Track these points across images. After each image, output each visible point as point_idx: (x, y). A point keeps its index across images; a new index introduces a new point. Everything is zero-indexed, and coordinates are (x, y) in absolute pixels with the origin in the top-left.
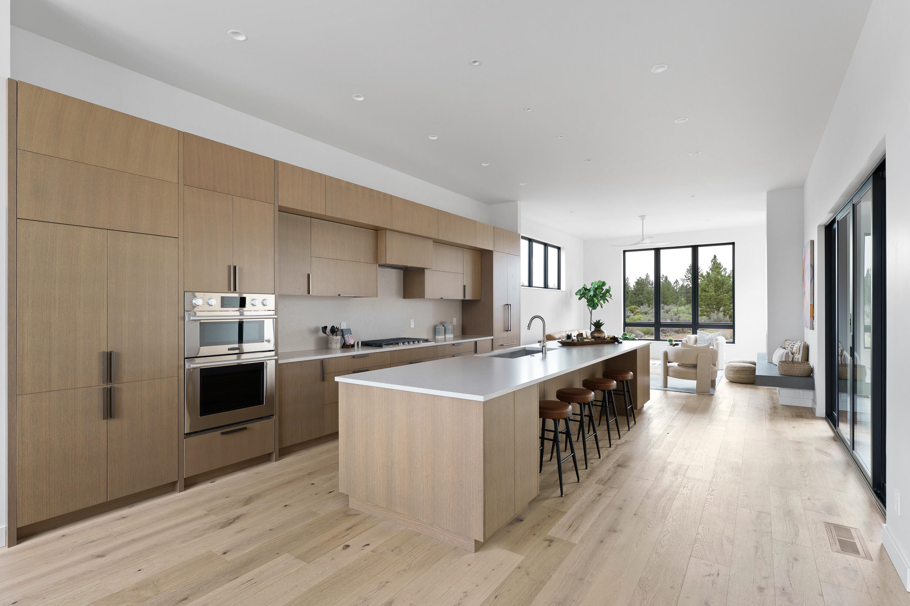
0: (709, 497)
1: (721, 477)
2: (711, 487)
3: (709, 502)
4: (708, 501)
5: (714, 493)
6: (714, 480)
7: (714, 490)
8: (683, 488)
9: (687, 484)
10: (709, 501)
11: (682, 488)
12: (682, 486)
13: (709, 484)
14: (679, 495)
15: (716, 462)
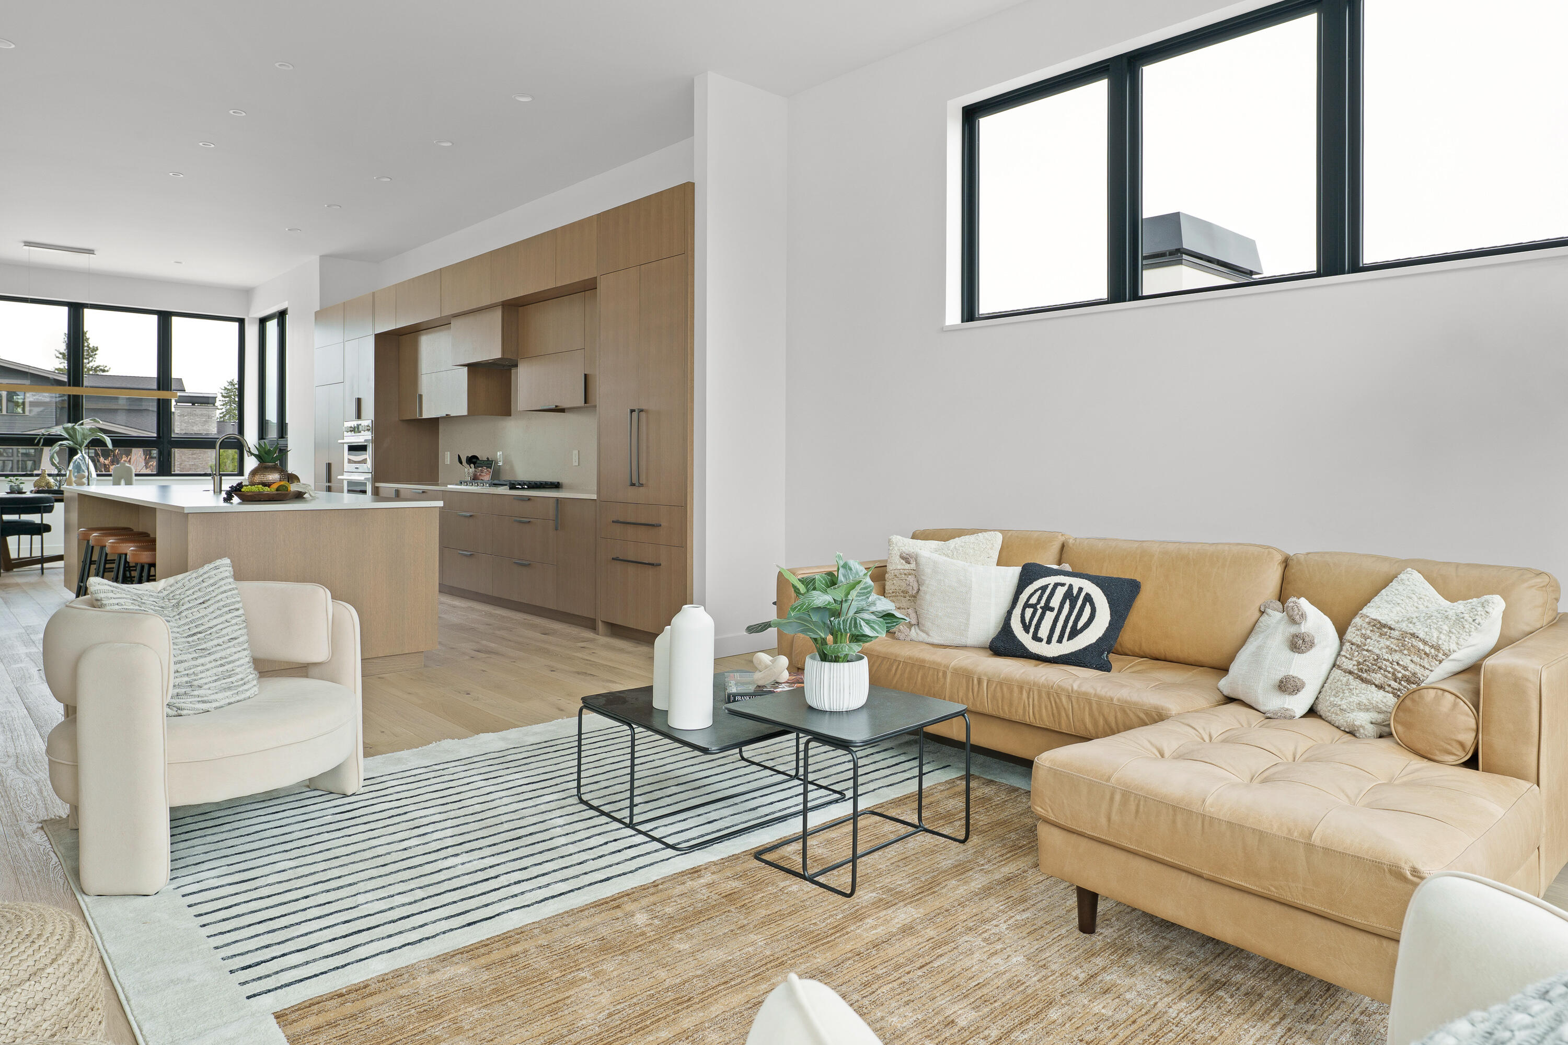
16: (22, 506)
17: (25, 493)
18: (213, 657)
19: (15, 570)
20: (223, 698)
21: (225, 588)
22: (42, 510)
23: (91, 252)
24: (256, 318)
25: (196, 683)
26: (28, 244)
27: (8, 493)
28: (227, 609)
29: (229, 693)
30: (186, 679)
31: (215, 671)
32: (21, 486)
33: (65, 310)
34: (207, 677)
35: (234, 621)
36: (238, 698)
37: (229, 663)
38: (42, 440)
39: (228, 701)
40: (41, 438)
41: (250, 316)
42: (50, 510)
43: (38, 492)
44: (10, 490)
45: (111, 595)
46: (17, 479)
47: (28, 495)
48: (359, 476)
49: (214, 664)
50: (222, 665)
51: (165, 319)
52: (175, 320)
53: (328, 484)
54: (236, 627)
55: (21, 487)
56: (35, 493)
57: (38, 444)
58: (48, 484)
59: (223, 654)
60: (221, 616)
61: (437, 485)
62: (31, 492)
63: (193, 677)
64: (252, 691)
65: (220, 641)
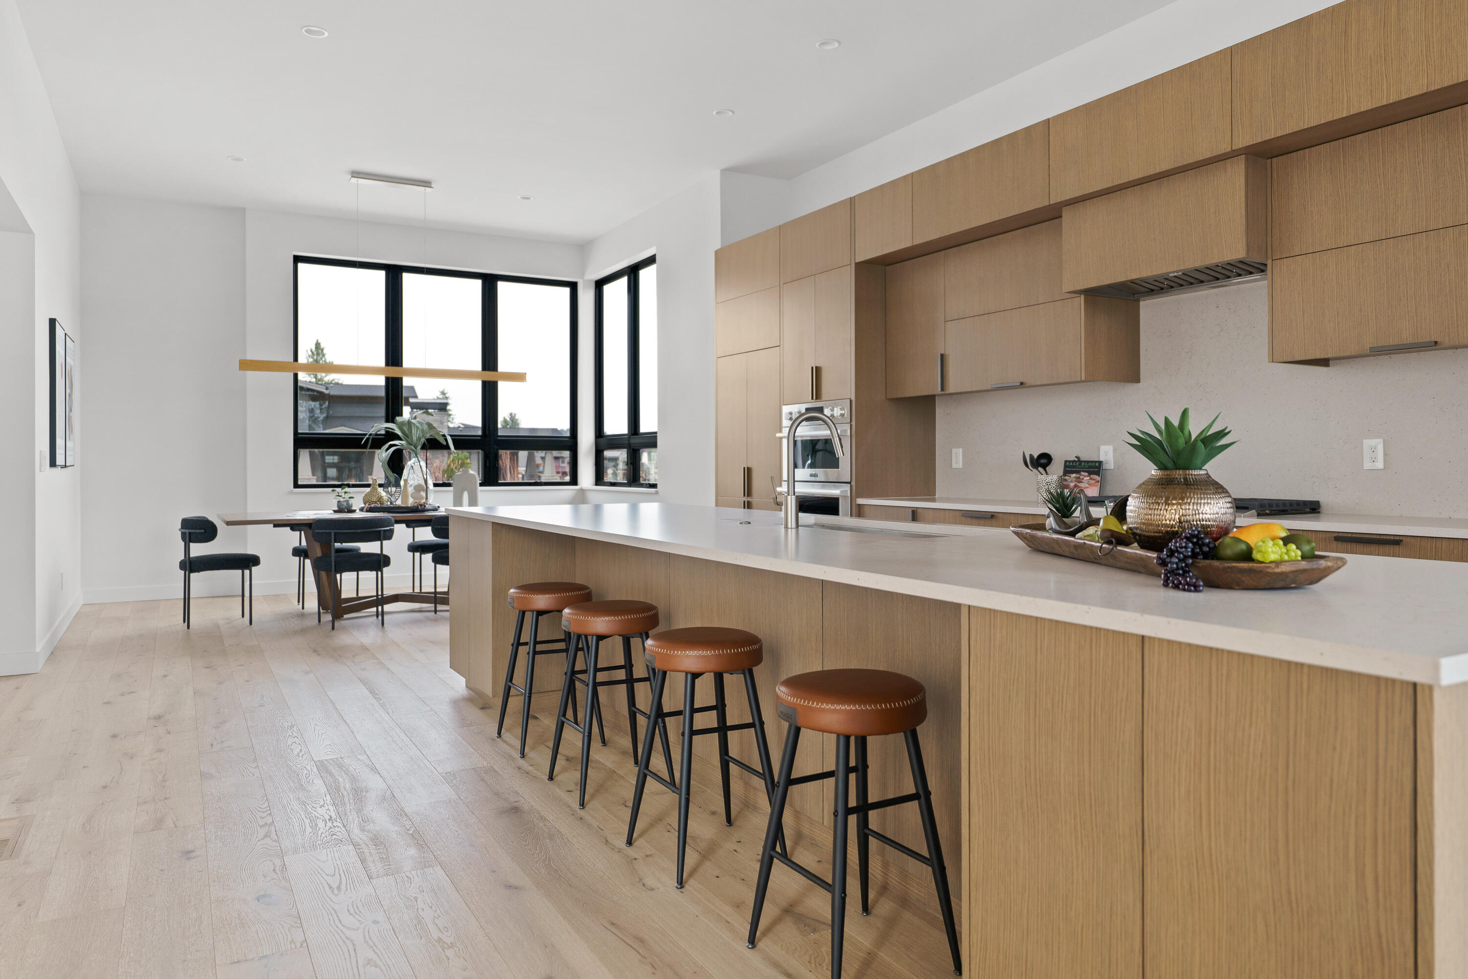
0: (269, 820)
1: (265, 877)
2: (275, 841)
3: (263, 812)
4: (265, 812)
5: (262, 832)
6: (278, 862)
7: (265, 836)
8: (331, 817)
9: (331, 828)
10: (264, 814)
11: (334, 817)
12: (338, 820)
13: (282, 846)
14: (328, 802)
15: (305, 927)
16: (359, 531)
17: (354, 511)
19: (345, 616)
22: (382, 537)
24: (589, 281)
27: (335, 511)
32: (351, 501)
33: (382, 274)
38: (370, 440)
40: (368, 439)
41: (585, 278)
42: (389, 535)
43: (370, 510)
44: (338, 506)
46: (345, 493)
47: (358, 515)
48: (823, 488)
51: (490, 283)
52: (501, 285)
53: (746, 499)
55: (350, 503)
56: (367, 511)
57: (365, 446)
58: (380, 499)
61: (934, 500)
62: (362, 510)
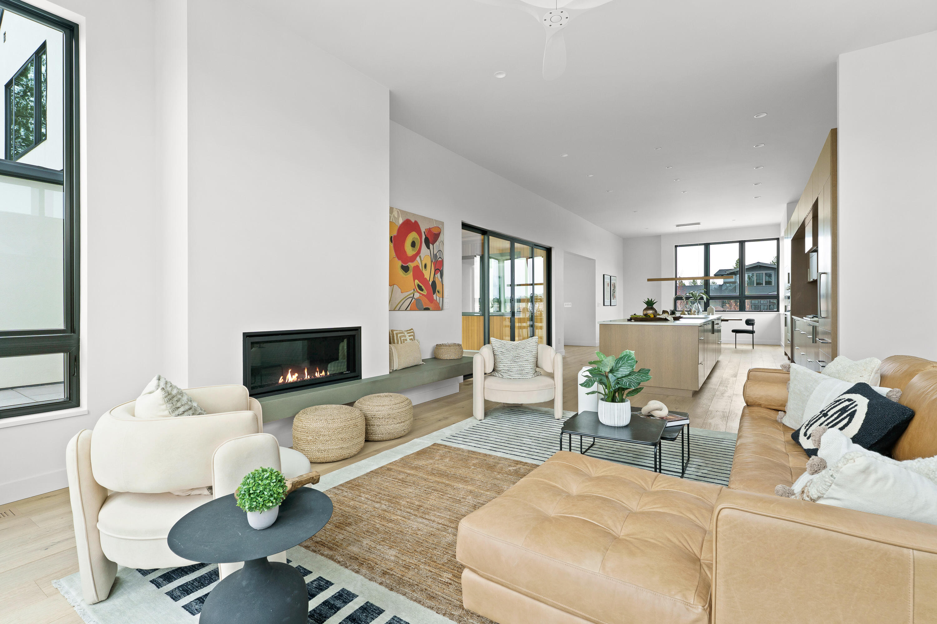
18: (517, 364)
20: (517, 376)
21: (531, 345)
23: (699, 224)
25: (510, 370)
26: (678, 226)
28: (528, 351)
29: (520, 375)
30: (508, 368)
31: (517, 368)
33: (703, 247)
34: (514, 369)
35: (529, 355)
36: (523, 378)
37: (523, 367)
39: (518, 378)
41: (781, 236)
45: (494, 342)
49: (517, 366)
50: (520, 367)
51: (742, 244)
52: (748, 244)
54: (530, 357)
59: (521, 364)
60: (526, 353)
63: (510, 368)
64: (529, 377)
65: (522, 360)
